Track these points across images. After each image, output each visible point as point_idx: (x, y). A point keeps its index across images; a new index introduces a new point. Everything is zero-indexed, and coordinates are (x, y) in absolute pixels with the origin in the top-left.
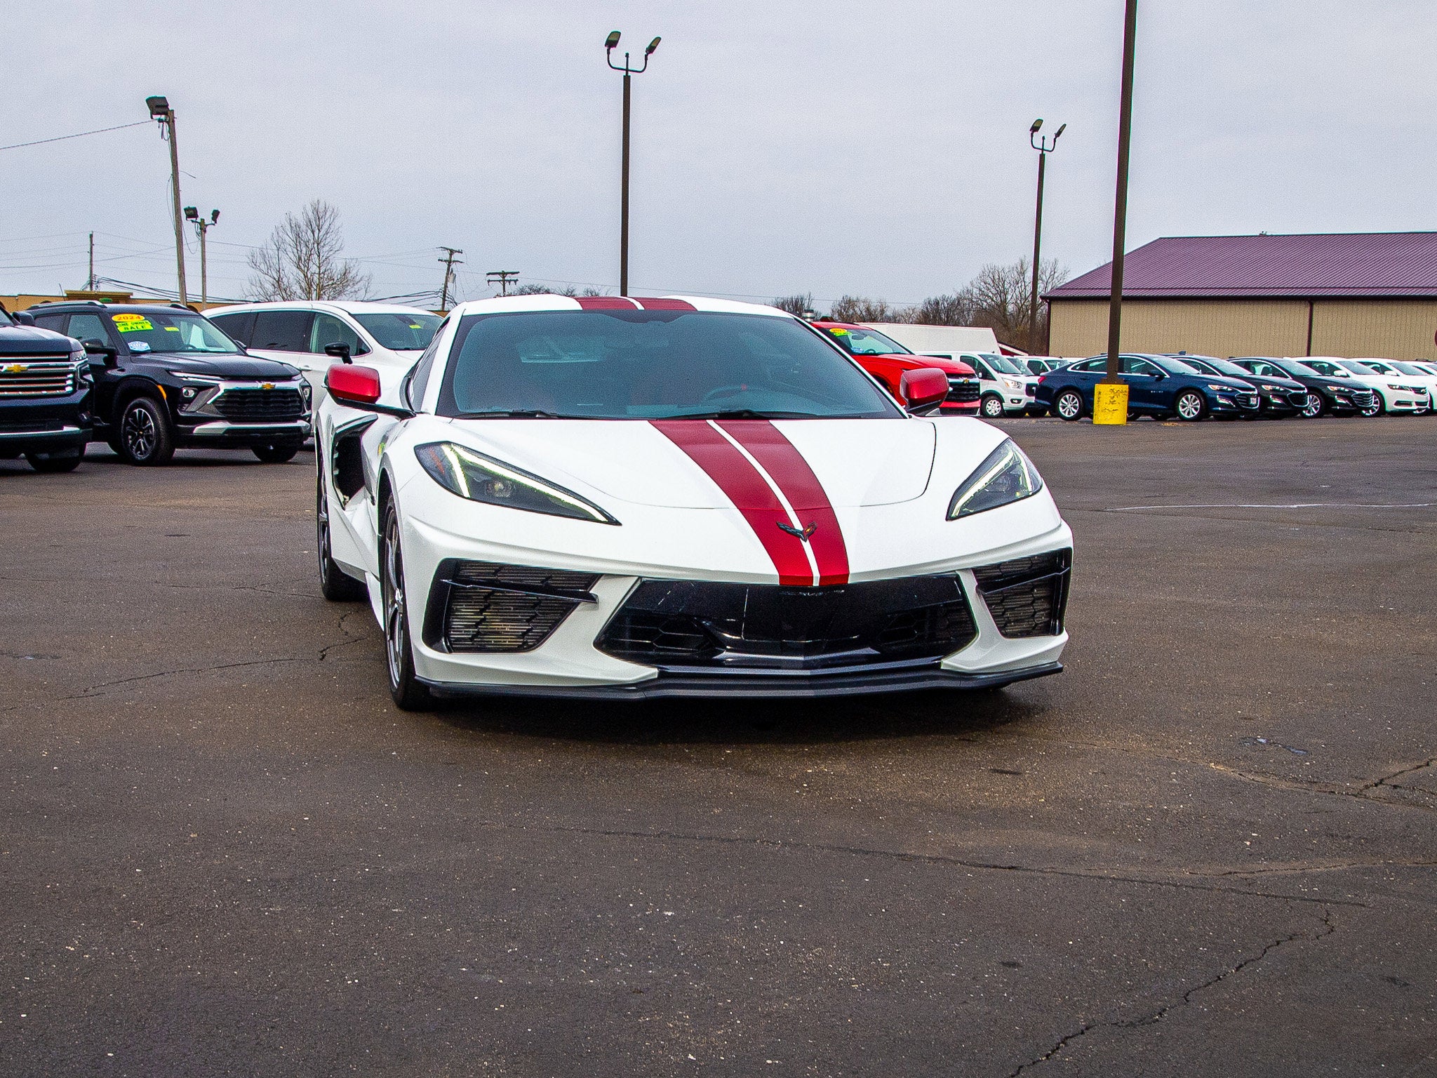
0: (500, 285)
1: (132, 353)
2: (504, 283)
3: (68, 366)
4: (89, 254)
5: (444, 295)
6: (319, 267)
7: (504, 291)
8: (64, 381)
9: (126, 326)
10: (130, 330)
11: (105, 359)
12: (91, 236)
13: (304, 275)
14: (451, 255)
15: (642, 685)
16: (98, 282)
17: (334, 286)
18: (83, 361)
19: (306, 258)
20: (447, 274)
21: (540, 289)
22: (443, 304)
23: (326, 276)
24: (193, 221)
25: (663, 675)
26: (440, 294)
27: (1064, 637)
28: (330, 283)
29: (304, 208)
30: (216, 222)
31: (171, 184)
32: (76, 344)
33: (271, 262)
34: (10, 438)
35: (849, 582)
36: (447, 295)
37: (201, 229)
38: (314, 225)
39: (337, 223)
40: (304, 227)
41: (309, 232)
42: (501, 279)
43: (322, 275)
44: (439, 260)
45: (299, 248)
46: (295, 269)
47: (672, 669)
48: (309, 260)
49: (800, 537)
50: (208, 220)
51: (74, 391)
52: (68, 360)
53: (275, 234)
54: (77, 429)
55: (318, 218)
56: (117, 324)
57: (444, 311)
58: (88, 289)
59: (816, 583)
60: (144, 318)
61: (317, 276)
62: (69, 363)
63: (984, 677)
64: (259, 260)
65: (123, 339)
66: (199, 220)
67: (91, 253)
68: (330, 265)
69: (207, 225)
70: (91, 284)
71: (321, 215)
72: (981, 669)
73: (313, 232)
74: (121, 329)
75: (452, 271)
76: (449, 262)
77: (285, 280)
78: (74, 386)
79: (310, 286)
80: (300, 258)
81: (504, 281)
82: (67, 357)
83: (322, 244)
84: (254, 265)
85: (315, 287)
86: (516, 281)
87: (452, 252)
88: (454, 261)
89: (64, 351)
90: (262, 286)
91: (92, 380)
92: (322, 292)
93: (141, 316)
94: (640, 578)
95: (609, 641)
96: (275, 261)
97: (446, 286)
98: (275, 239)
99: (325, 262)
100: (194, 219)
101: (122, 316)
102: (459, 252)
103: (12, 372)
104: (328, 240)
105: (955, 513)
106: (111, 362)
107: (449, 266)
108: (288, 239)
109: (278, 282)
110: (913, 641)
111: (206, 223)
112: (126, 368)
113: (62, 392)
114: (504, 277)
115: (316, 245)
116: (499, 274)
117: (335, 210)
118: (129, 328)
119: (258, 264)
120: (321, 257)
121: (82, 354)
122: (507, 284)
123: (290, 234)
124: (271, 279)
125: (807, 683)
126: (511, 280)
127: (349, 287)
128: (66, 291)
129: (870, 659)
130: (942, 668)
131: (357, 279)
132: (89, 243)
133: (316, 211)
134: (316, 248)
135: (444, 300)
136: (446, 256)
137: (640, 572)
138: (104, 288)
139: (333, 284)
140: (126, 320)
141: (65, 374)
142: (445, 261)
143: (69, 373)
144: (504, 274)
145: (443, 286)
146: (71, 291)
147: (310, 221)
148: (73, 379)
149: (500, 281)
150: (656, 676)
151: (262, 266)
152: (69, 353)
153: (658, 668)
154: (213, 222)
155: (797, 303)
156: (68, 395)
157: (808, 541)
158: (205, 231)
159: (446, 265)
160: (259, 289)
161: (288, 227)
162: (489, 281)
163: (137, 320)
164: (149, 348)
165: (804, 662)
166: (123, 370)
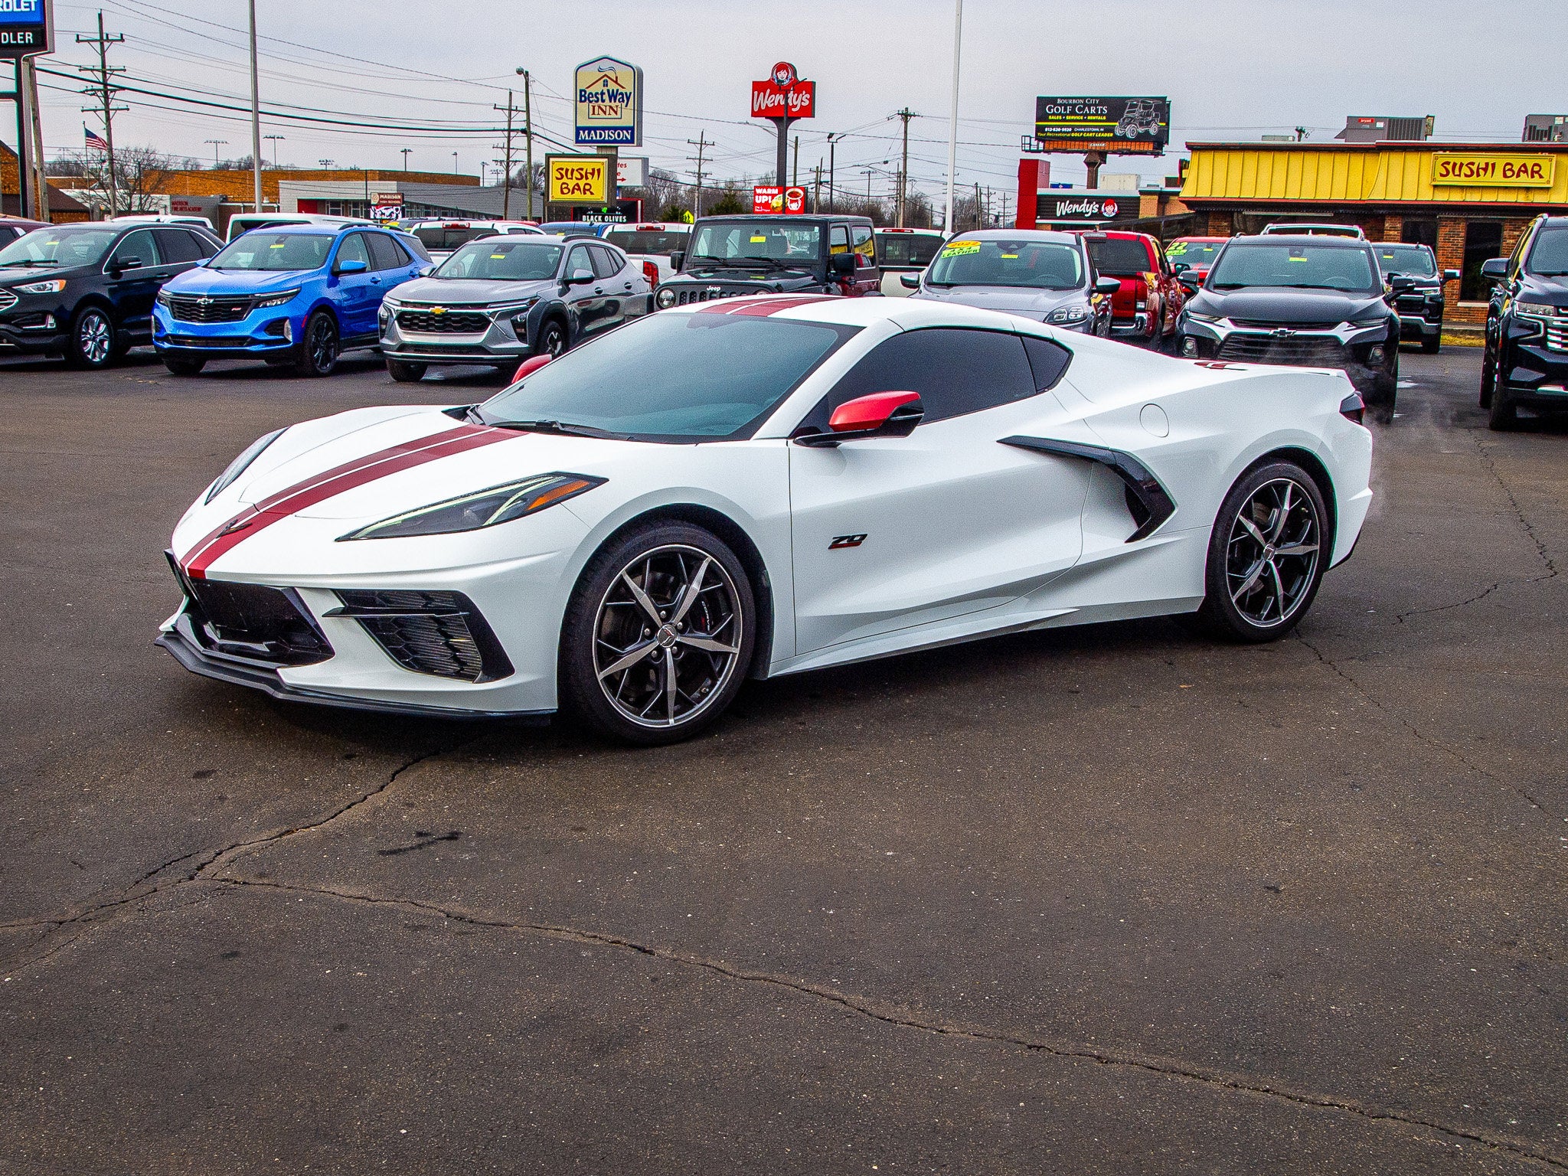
35: (206, 578)
49: (221, 534)
130: (277, 675)
157: (218, 538)
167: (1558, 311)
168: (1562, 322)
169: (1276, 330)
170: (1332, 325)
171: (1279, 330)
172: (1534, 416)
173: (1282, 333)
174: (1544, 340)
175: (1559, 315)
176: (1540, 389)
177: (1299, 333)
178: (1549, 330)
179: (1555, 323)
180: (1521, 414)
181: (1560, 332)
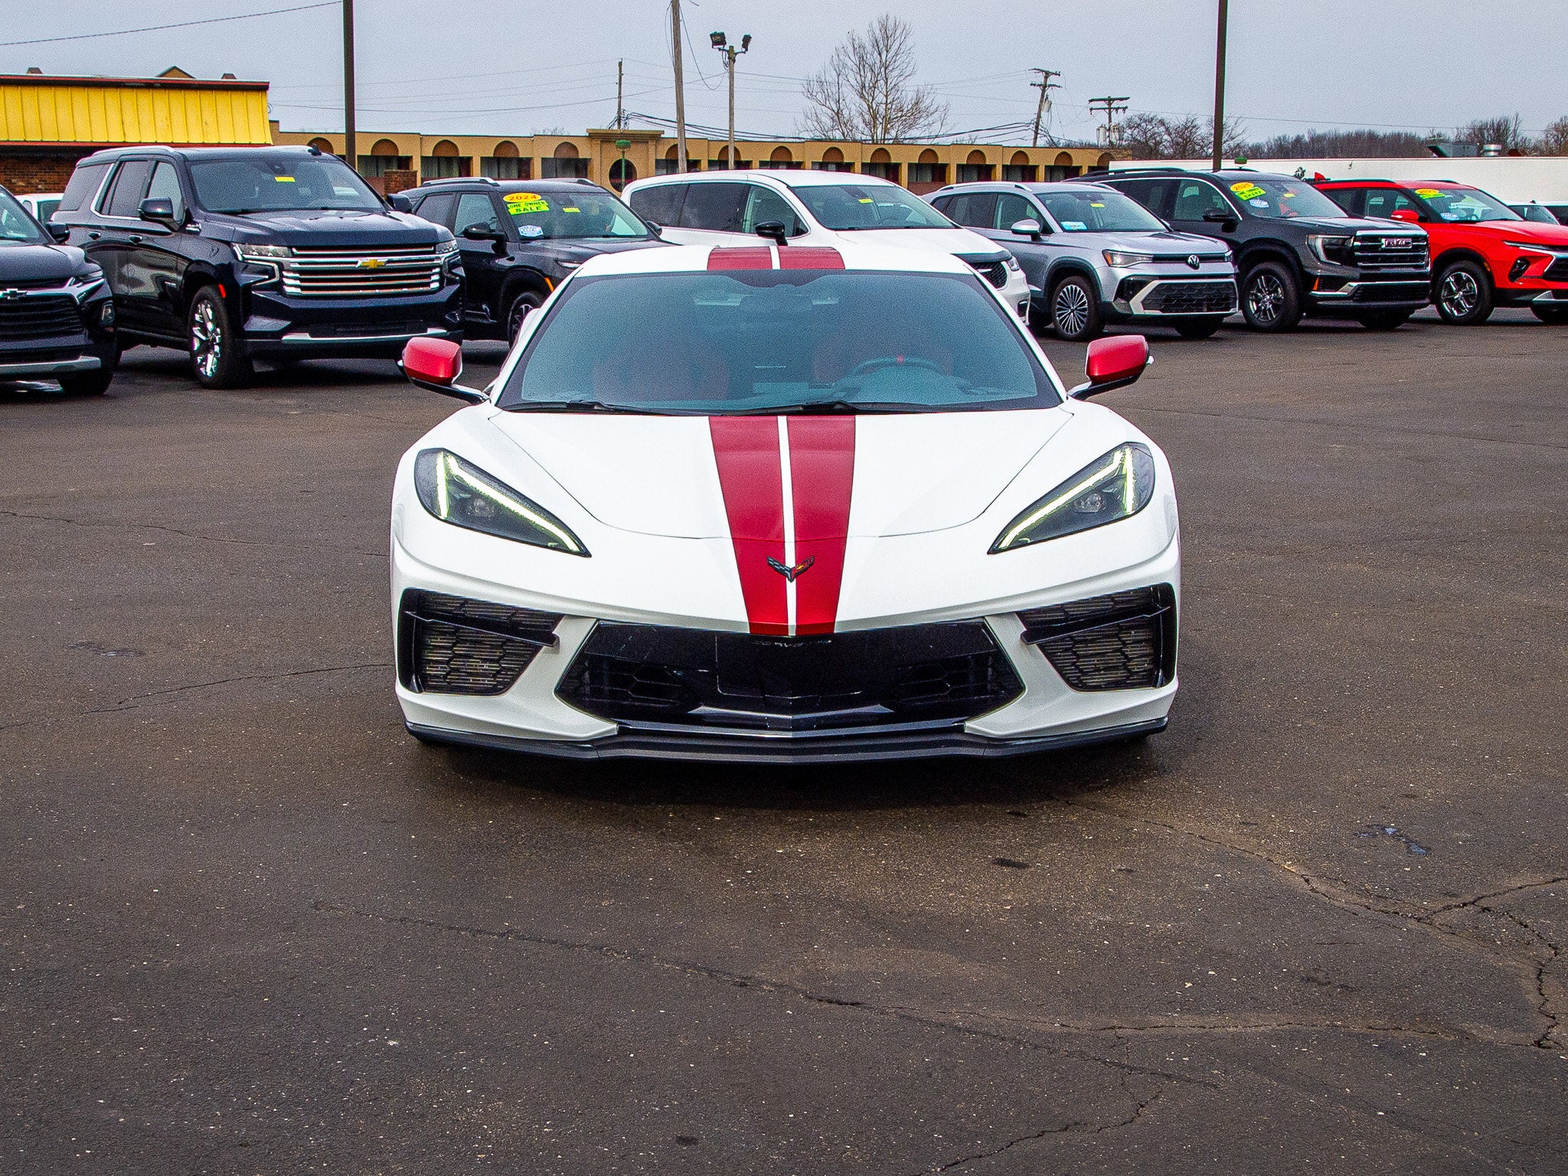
0: (1104, 115)
1: (522, 240)
2: (1110, 111)
3: (433, 260)
4: (618, 85)
5: (1037, 127)
6: (887, 96)
7: (1110, 121)
8: (429, 276)
9: (518, 208)
10: (522, 212)
11: (494, 247)
12: (620, 64)
13: (868, 105)
14: (1046, 78)
15: (598, 743)
16: (627, 118)
17: (904, 118)
18: (452, 253)
19: (871, 85)
20: (1041, 101)
21: (1152, 119)
22: (1036, 138)
23: (894, 107)
24: (720, 49)
25: (623, 731)
26: (1032, 126)
27: (1173, 686)
28: (899, 115)
29: (870, 25)
30: (747, 50)
31: (670, 13)
32: (444, 233)
33: (829, 91)
34: (369, 343)
35: (835, 632)
36: (1040, 127)
37: (729, 58)
38: (881, 46)
39: (909, 42)
40: (869, 48)
41: (876, 53)
42: (1107, 106)
43: (889, 106)
44: (1031, 85)
45: (862, 73)
46: (857, 98)
47: (634, 725)
48: (875, 88)
49: (786, 576)
50: (738, 48)
51: (441, 288)
52: (433, 252)
53: (835, 57)
54: (445, 331)
55: (886, 37)
56: (509, 205)
57: (1036, 147)
58: (616, 127)
59: (792, 633)
60: (540, 197)
61: (884, 106)
62: (434, 256)
63: (1023, 742)
64: (816, 88)
65: (513, 222)
66: (727, 47)
67: (620, 84)
68: (899, 93)
69: (736, 54)
70: (619, 120)
71: (889, 33)
72: (1015, 734)
73: (880, 54)
74: (513, 211)
75: (1047, 98)
76: (1044, 87)
77: (846, 112)
78: (441, 281)
79: (875, 118)
80: (863, 87)
81: (1110, 109)
82: (433, 249)
83: (891, 68)
84: (810, 94)
85: (881, 121)
86: (1124, 109)
87: (1047, 74)
88: (1050, 86)
89: (428, 242)
90: (819, 121)
91: (464, 275)
92: (889, 126)
93: (537, 196)
94: (598, 620)
95: (571, 690)
96: (835, 89)
97: (1039, 116)
98: (835, 63)
99: (893, 90)
100: (721, 47)
101: (515, 195)
102: (1056, 74)
103: (368, 268)
104: (897, 63)
105: (1006, 543)
106: (500, 250)
107: (1044, 91)
108: (850, 63)
109: (837, 114)
110: (945, 696)
111: (736, 51)
112: (517, 257)
113: (425, 289)
114: (1110, 104)
115: (883, 69)
116: (1104, 100)
117: (907, 27)
118: (522, 209)
119: (814, 94)
120: (889, 83)
121: (453, 245)
122: (1114, 112)
123: (852, 57)
124: (829, 112)
125: (790, 746)
126: (1119, 108)
127: (922, 120)
128: (587, 130)
129: (881, 719)
130: (966, 731)
131: (932, 109)
132: (618, 72)
133: (884, 28)
134: (883, 73)
135: (1036, 133)
136: (1040, 79)
137: (599, 614)
138: (634, 126)
139: (902, 116)
140: (520, 201)
141: (430, 268)
142: (1039, 85)
143: (435, 267)
144: (1110, 100)
145: (1036, 116)
146: (593, 130)
147: (876, 41)
148: (440, 274)
149: (1104, 109)
150: (616, 733)
151: (819, 96)
152: (434, 245)
153: (619, 723)
154: (744, 50)
155: (1499, 126)
156: (434, 292)
157: (795, 582)
158: (734, 61)
159: (1039, 90)
160: (815, 123)
161: (851, 48)
162: (1091, 109)
163: (531, 200)
164: (542, 233)
165: (793, 721)
166: (512, 259)
167: (292, 252)
168: (300, 263)
169: (5, 292)
170: (61, 282)
171: (8, 291)
172: (271, 369)
173: (13, 294)
174: (281, 283)
175: (295, 256)
176: (284, 338)
177: (30, 293)
178: (285, 273)
179: (292, 266)
180: (258, 368)
181: (297, 275)
